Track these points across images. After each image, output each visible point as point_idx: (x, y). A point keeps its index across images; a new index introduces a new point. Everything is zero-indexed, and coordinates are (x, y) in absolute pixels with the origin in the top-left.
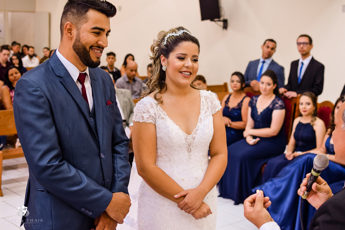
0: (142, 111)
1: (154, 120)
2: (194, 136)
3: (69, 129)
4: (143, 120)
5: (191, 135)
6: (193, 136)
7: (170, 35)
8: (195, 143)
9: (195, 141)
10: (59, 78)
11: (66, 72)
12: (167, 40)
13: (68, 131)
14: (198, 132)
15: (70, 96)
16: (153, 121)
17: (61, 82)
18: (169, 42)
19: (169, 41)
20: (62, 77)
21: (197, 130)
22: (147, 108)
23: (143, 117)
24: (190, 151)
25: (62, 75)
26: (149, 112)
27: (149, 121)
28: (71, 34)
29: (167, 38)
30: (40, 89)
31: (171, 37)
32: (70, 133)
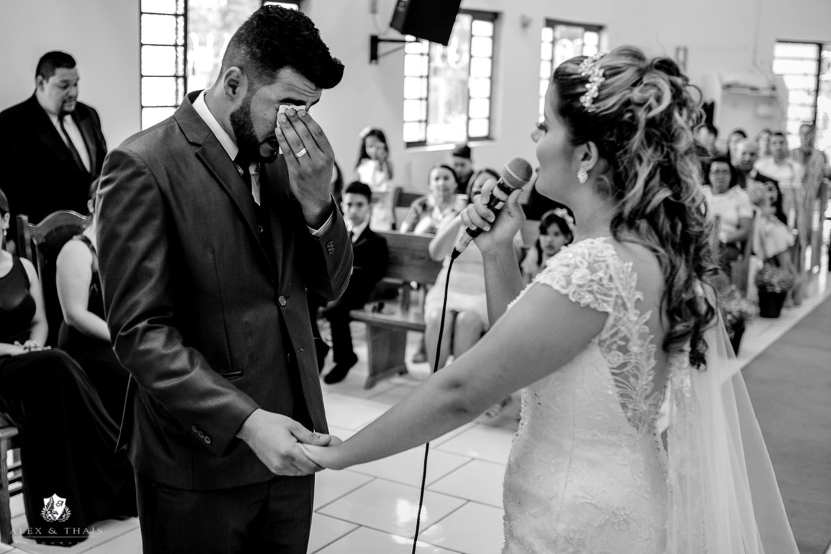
3: (213, 253)
10: (193, 148)
11: (208, 136)
13: (210, 256)
15: (217, 184)
17: (197, 155)
20: (199, 146)
25: (201, 142)
28: (234, 93)
30: (150, 169)
32: (215, 259)
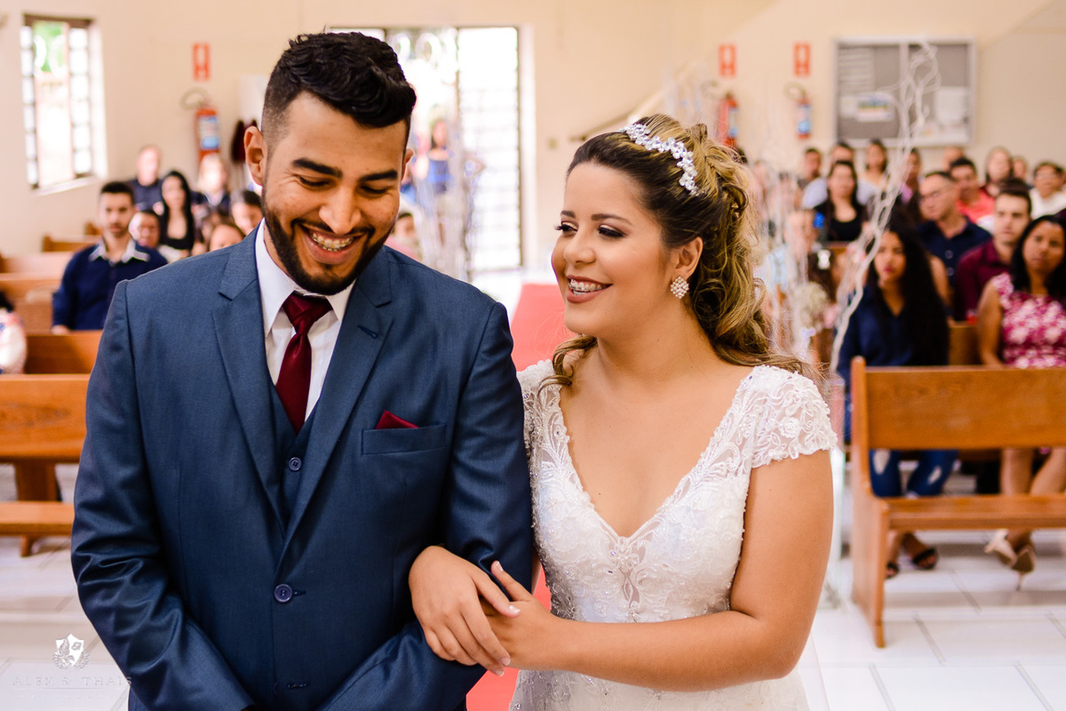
2: (640, 544)
5: (632, 538)
6: (635, 544)
8: (645, 572)
9: (645, 561)
13: (173, 476)
14: (658, 532)
21: (656, 525)
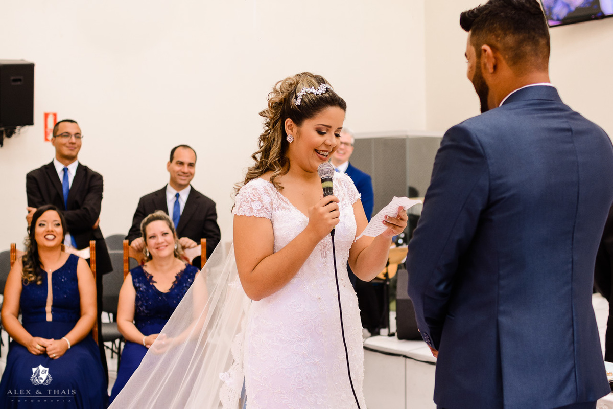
0: (249, 199)
1: (268, 212)
4: (252, 212)
7: (307, 90)
12: (302, 99)
16: (267, 214)
18: (305, 102)
19: (306, 100)
22: (259, 194)
23: (251, 208)
24: (326, 257)
26: (261, 201)
27: (261, 215)
29: (302, 94)
31: (309, 94)
